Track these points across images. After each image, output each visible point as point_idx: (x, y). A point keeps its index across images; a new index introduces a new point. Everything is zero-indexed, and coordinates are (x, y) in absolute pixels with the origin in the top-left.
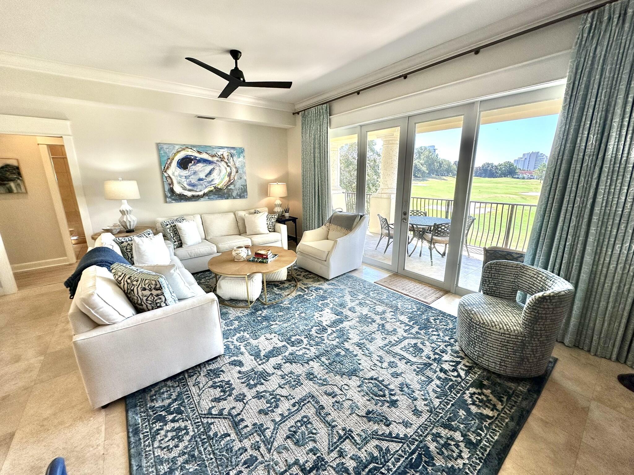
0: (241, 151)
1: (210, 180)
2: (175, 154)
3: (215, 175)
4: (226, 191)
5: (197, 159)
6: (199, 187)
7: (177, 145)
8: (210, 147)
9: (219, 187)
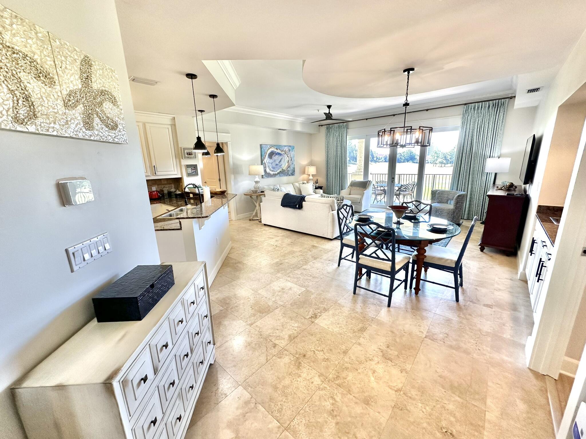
0: (293, 148)
1: (280, 165)
2: (268, 150)
3: (282, 162)
4: (286, 171)
5: (276, 153)
6: (276, 169)
7: (268, 145)
8: (281, 145)
9: (284, 169)
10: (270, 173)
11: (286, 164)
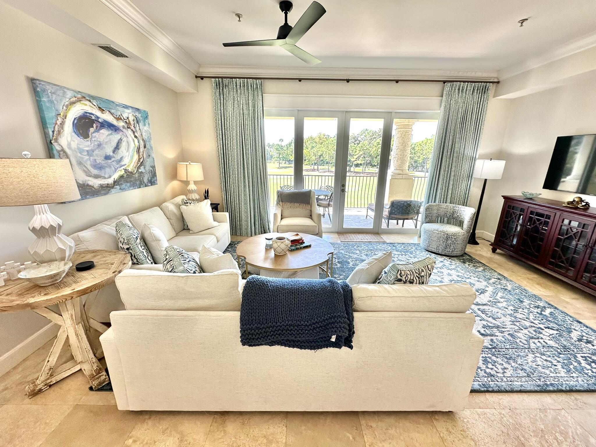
0: (146, 116)
1: (119, 158)
2: (68, 108)
3: (123, 150)
4: (137, 175)
5: (100, 120)
6: (107, 170)
7: (68, 89)
8: (112, 102)
9: (130, 170)
10: (90, 183)
11: (132, 157)
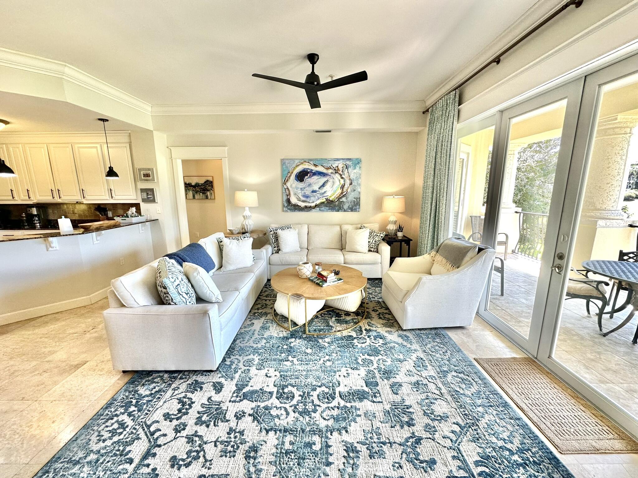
0: (357, 162)
1: (323, 191)
2: (294, 168)
3: (327, 188)
4: (337, 203)
5: (313, 171)
6: (312, 198)
7: (297, 159)
8: (326, 159)
9: (331, 199)
10: (299, 204)
11: (335, 192)
